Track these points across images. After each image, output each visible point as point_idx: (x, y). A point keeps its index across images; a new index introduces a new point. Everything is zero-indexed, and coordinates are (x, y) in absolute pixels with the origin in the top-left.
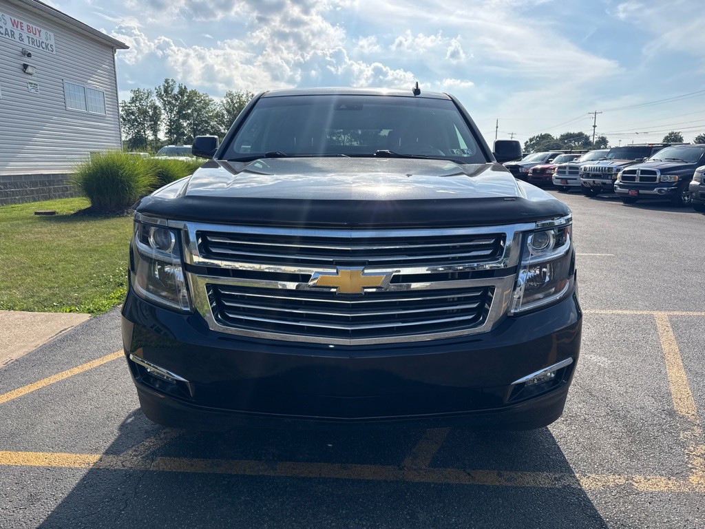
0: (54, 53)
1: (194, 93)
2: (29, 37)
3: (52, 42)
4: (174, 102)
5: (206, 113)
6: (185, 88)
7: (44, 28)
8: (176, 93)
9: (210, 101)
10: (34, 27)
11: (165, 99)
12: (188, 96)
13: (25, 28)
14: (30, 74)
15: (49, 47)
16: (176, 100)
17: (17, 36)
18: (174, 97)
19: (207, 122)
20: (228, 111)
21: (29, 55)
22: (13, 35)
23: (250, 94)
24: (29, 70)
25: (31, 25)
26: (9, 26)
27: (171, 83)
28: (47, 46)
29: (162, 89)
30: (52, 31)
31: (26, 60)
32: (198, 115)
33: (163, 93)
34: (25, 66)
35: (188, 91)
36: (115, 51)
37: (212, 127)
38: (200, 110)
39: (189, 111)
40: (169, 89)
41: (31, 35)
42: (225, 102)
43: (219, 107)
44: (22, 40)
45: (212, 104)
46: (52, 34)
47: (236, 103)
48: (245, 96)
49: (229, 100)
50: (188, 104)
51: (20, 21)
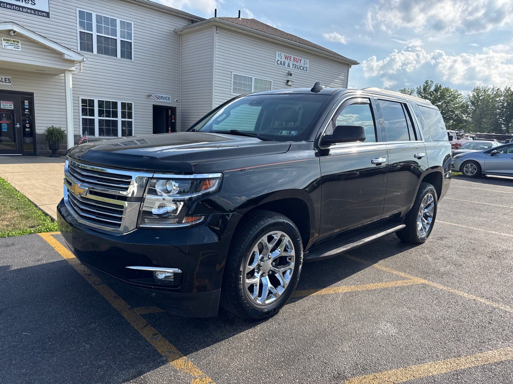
0: (307, 72)
1: (447, 90)
2: (293, 64)
3: (307, 66)
4: (429, 97)
5: (454, 104)
6: (440, 86)
7: (303, 57)
8: (432, 90)
9: (459, 95)
10: (298, 58)
11: (423, 95)
12: (441, 92)
13: (292, 59)
14: (290, 86)
15: (305, 69)
16: (431, 96)
17: (286, 64)
18: (430, 93)
19: (452, 111)
20: (473, 103)
21: (291, 75)
22: (284, 64)
23: (496, 89)
24: (290, 83)
25: (296, 57)
26: (283, 60)
27: (429, 83)
28: (303, 68)
29: (422, 87)
30: (308, 59)
31: (289, 78)
32: (447, 106)
33: (422, 91)
34: (288, 81)
35: (442, 88)
36: (351, 67)
37: (456, 115)
38: (449, 102)
39: (440, 103)
40: (428, 87)
41: (295, 63)
42: (471, 95)
43: (465, 100)
44: (289, 66)
45: (460, 98)
46: (308, 61)
47: (482, 96)
48: (491, 90)
49: (475, 94)
50: (440, 98)
51: (290, 55)
